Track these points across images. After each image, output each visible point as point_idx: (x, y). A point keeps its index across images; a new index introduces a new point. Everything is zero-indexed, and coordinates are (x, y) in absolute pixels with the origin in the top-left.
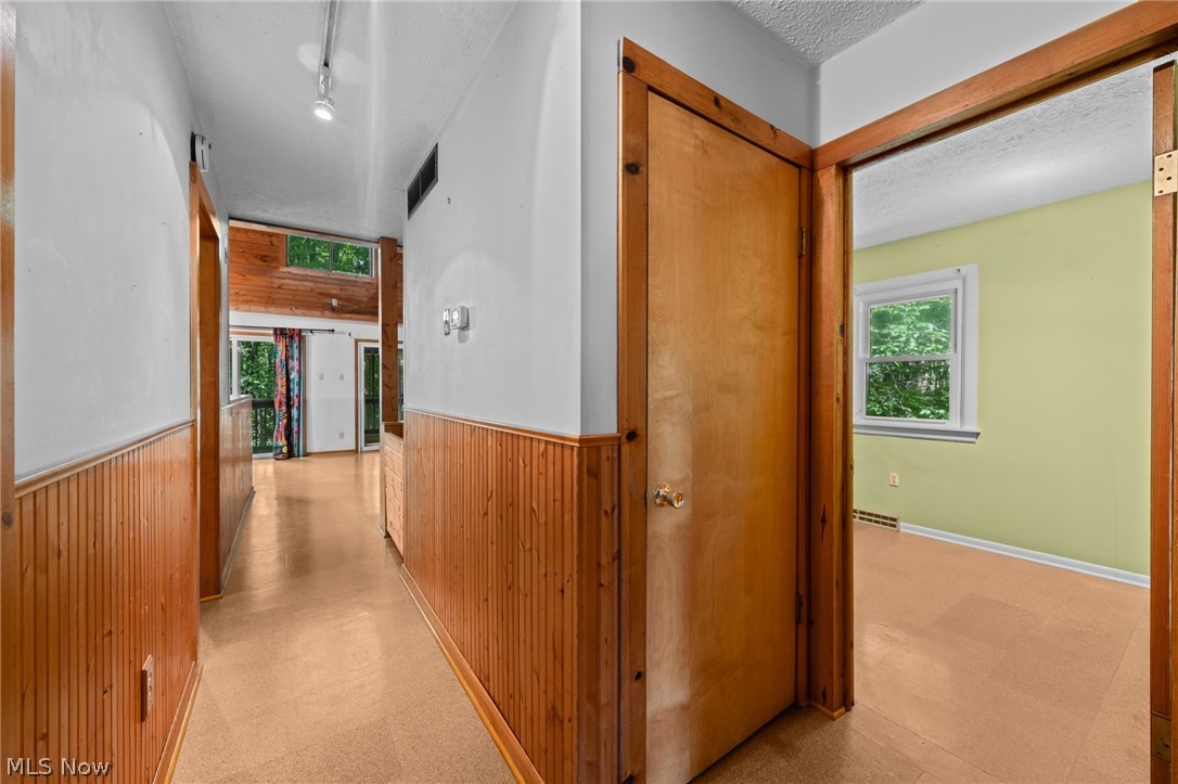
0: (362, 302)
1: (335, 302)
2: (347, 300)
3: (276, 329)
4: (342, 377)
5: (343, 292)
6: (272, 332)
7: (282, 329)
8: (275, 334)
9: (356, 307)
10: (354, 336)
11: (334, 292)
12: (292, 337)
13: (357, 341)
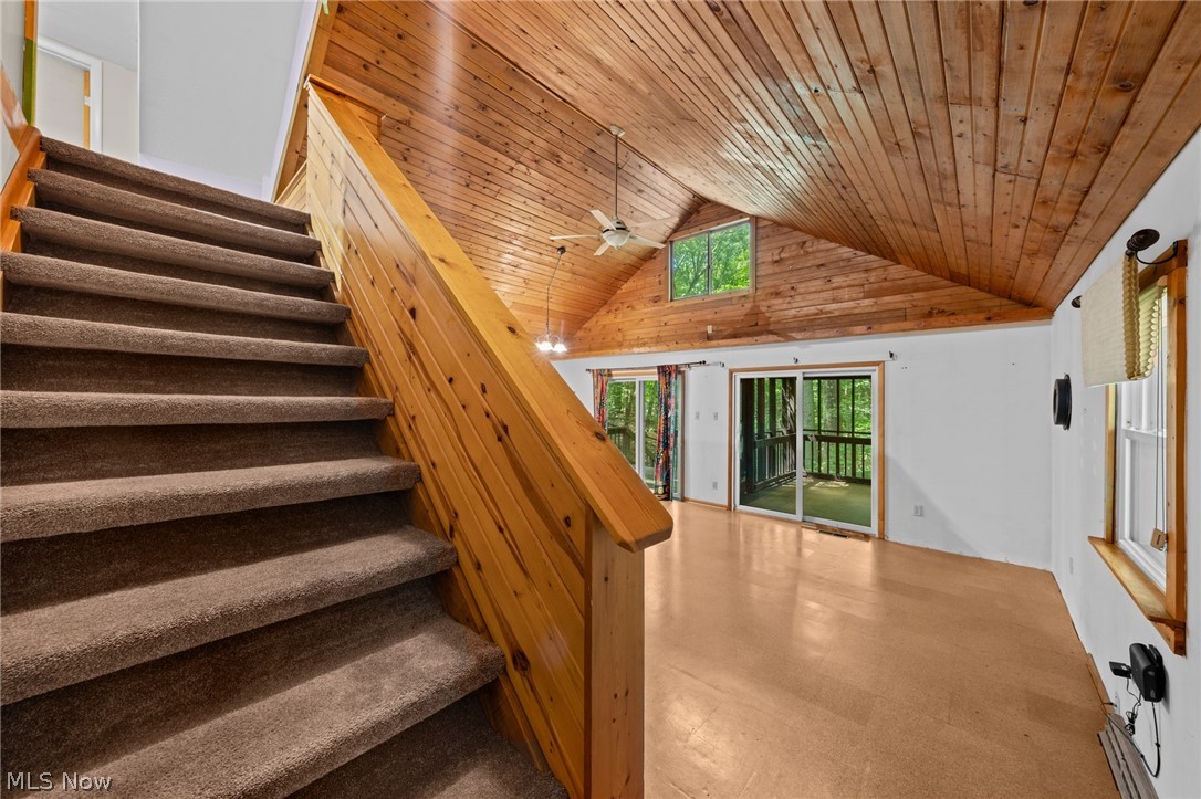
0: (738, 322)
1: (710, 329)
2: (723, 323)
3: (659, 367)
4: (716, 416)
5: (718, 316)
6: (656, 370)
7: (663, 367)
8: (659, 373)
9: (730, 331)
10: (728, 366)
11: (709, 317)
12: (670, 374)
13: (731, 373)
